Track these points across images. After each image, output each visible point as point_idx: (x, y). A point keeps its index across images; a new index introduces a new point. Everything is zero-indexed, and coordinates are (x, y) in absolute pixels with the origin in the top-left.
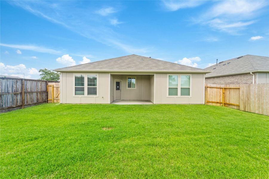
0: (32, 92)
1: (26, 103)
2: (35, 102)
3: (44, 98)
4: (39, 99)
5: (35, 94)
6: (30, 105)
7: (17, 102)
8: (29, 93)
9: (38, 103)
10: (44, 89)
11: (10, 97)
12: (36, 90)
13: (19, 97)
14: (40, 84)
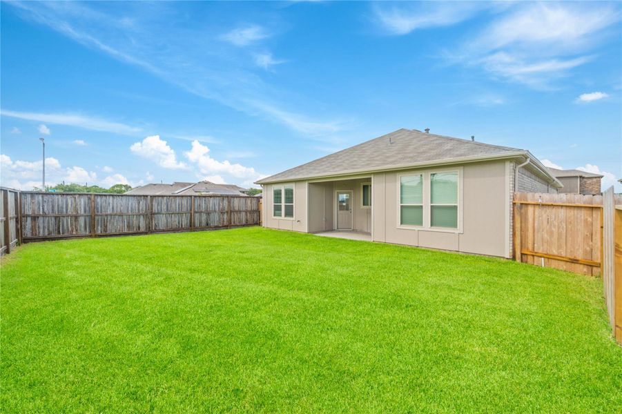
0: (240, 212)
1: (233, 223)
2: (244, 223)
3: (255, 220)
4: (249, 220)
5: (244, 213)
6: (236, 226)
7: (224, 221)
8: (236, 212)
9: (247, 225)
10: (255, 208)
11: (216, 215)
12: (244, 209)
13: (225, 216)
14: (249, 202)
